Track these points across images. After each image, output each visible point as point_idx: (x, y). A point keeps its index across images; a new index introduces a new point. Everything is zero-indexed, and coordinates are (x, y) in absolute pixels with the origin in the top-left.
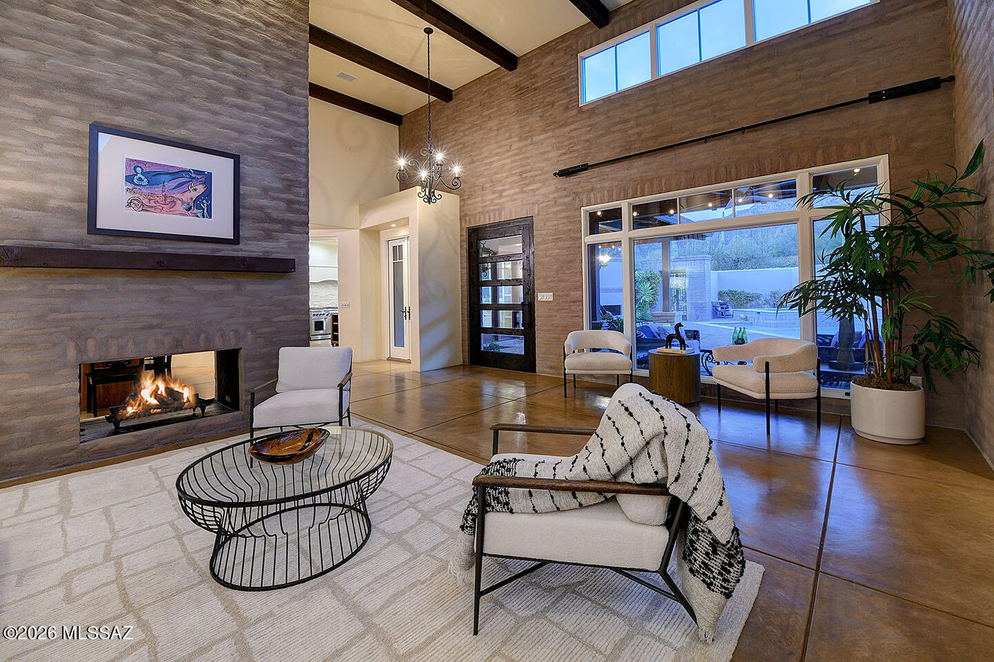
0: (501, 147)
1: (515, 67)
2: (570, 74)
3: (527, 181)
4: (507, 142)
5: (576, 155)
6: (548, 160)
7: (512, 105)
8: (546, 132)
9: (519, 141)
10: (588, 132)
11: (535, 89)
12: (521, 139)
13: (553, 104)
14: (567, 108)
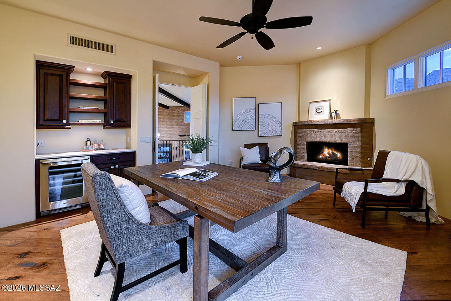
0: (164, 126)
1: (169, 109)
2: (182, 115)
3: (171, 135)
4: (166, 125)
5: (183, 132)
6: (177, 132)
7: (167, 117)
8: (176, 126)
9: (169, 126)
10: (186, 128)
11: (174, 115)
12: (169, 125)
13: (178, 120)
14: (182, 122)
